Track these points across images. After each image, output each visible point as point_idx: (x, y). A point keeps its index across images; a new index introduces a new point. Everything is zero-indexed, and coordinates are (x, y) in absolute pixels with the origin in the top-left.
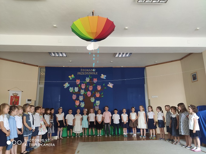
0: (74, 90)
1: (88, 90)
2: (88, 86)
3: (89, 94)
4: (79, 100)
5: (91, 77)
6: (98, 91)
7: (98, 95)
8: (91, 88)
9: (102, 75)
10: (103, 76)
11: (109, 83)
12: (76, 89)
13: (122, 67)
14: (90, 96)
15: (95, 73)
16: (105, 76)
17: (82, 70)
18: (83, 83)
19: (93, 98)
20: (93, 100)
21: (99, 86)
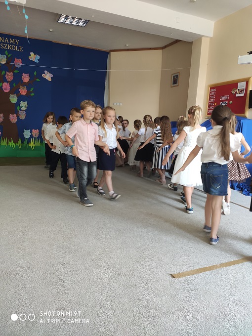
1: (5, 80)
2: (3, 72)
3: (6, 87)
5: (9, 55)
6: (24, 84)
7: (23, 91)
8: (9, 77)
9: (32, 54)
10: (34, 57)
11: (46, 72)
13: (70, 44)
14: (8, 91)
16: (38, 57)
19: (15, 96)
20: (14, 99)
21: (26, 75)
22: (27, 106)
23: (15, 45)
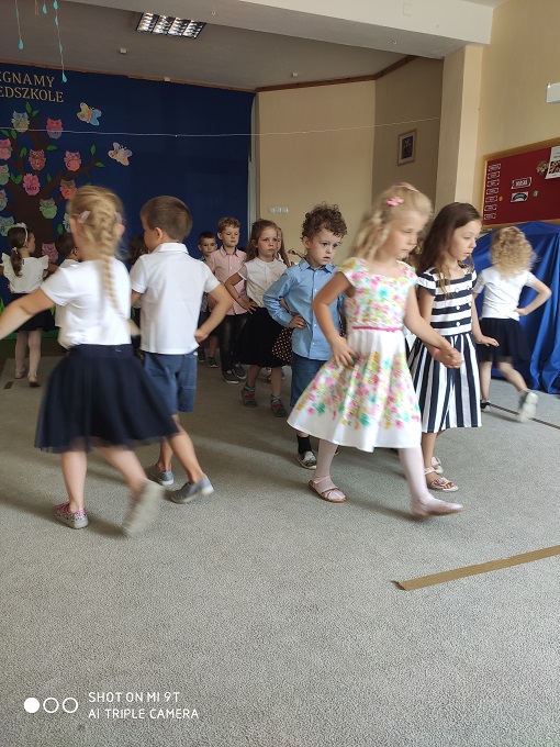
1: (28, 169)
2: (24, 152)
3: (31, 183)
5: (35, 113)
6: (68, 175)
7: (69, 191)
8: (37, 160)
9: (84, 107)
10: (88, 114)
11: (116, 145)
13: (167, 79)
14: (35, 192)
15: (53, 96)
18: (3, 137)
19: (52, 202)
20: (49, 210)
21: (73, 154)
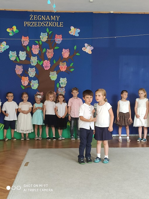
0: (19, 57)
1: (45, 58)
2: (44, 50)
4: (29, 76)
5: (50, 33)
7: (63, 67)
8: (50, 54)
9: (72, 28)
10: (74, 31)
11: (86, 45)
12: (23, 56)
13: (112, 12)
14: (48, 69)
17: (33, 17)
18: (36, 44)
19: (55, 73)
21: (66, 50)
22: (66, 82)
23: (56, 21)
